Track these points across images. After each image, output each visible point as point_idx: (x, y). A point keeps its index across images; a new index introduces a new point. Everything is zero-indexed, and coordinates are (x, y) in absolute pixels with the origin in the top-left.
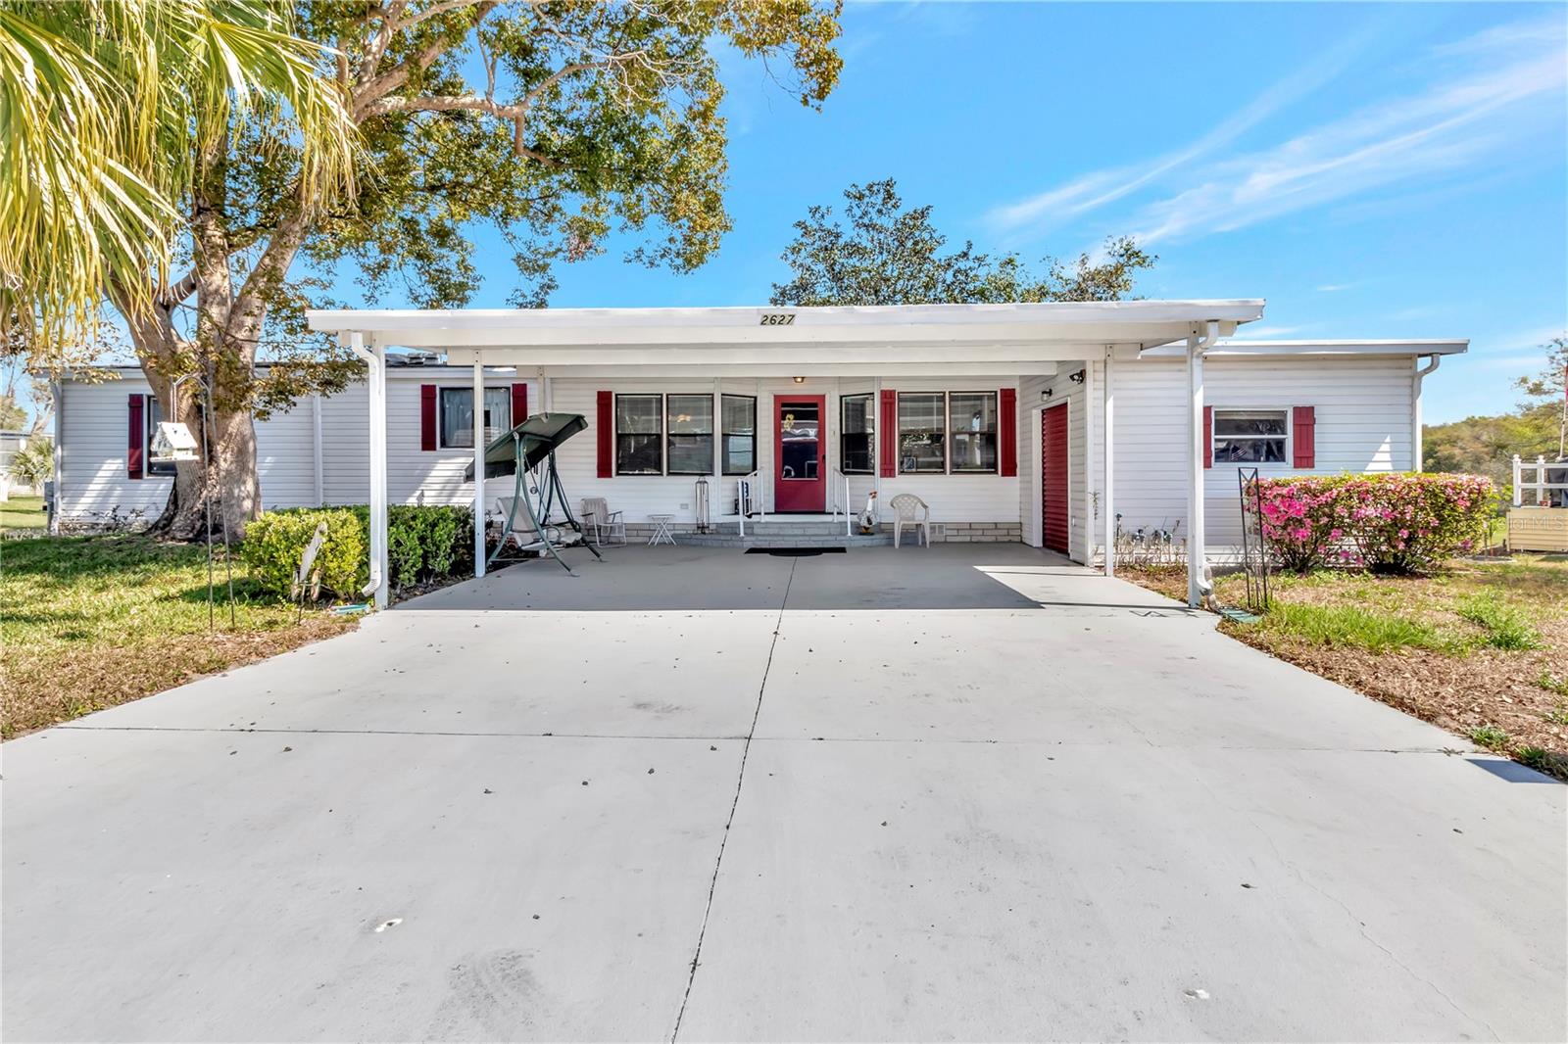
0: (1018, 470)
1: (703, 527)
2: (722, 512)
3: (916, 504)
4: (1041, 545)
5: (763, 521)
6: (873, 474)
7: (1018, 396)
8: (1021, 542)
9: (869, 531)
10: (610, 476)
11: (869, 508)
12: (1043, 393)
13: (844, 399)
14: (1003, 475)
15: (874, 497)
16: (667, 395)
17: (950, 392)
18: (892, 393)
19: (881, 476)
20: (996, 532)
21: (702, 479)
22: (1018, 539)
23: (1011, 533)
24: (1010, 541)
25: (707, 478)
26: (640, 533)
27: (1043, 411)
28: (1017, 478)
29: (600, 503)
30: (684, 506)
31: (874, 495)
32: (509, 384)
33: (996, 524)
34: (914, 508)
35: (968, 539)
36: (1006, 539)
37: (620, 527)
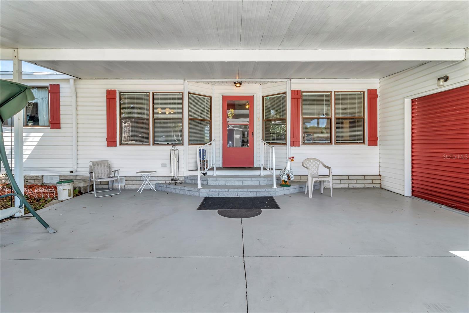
0: (378, 142)
1: (175, 180)
2: (188, 169)
3: (319, 165)
4: (410, 195)
5: (215, 175)
6: (285, 144)
7: (378, 94)
8: (381, 188)
9: (287, 183)
10: (116, 146)
11: (288, 168)
12: (439, 79)
13: (265, 98)
14: (368, 145)
15: (292, 160)
16: (153, 93)
17: (335, 92)
18: (298, 91)
19: (291, 146)
20: (365, 182)
21: (174, 147)
22: (378, 186)
23: (374, 182)
24: (374, 188)
25: (178, 147)
26: (135, 183)
27: (412, 100)
28: (378, 147)
29: (106, 164)
30: (164, 165)
31: (292, 159)
32: (47, 84)
33: (364, 176)
34: (318, 167)
35: (346, 186)
36: (371, 186)
37: (121, 179)
